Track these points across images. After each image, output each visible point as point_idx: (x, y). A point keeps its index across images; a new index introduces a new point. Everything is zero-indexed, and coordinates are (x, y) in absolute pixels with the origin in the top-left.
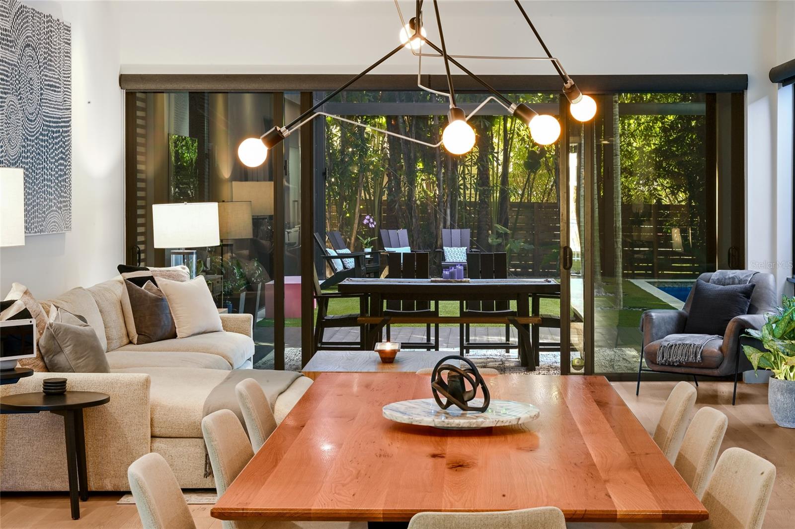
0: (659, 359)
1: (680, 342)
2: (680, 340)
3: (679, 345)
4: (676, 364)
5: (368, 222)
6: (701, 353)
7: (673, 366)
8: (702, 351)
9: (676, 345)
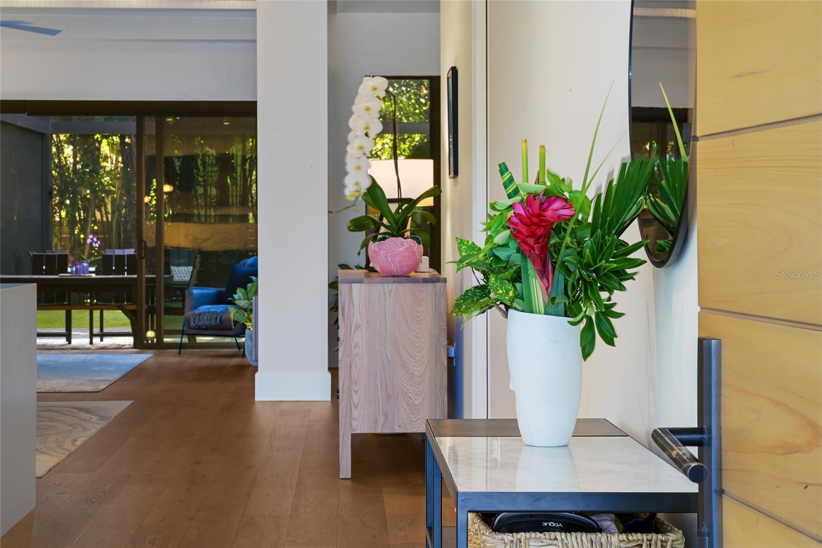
0: (192, 324)
1: (207, 310)
2: (208, 309)
3: (206, 312)
4: (203, 328)
5: (91, 241)
6: (220, 318)
7: (202, 329)
8: (221, 317)
9: (204, 313)
